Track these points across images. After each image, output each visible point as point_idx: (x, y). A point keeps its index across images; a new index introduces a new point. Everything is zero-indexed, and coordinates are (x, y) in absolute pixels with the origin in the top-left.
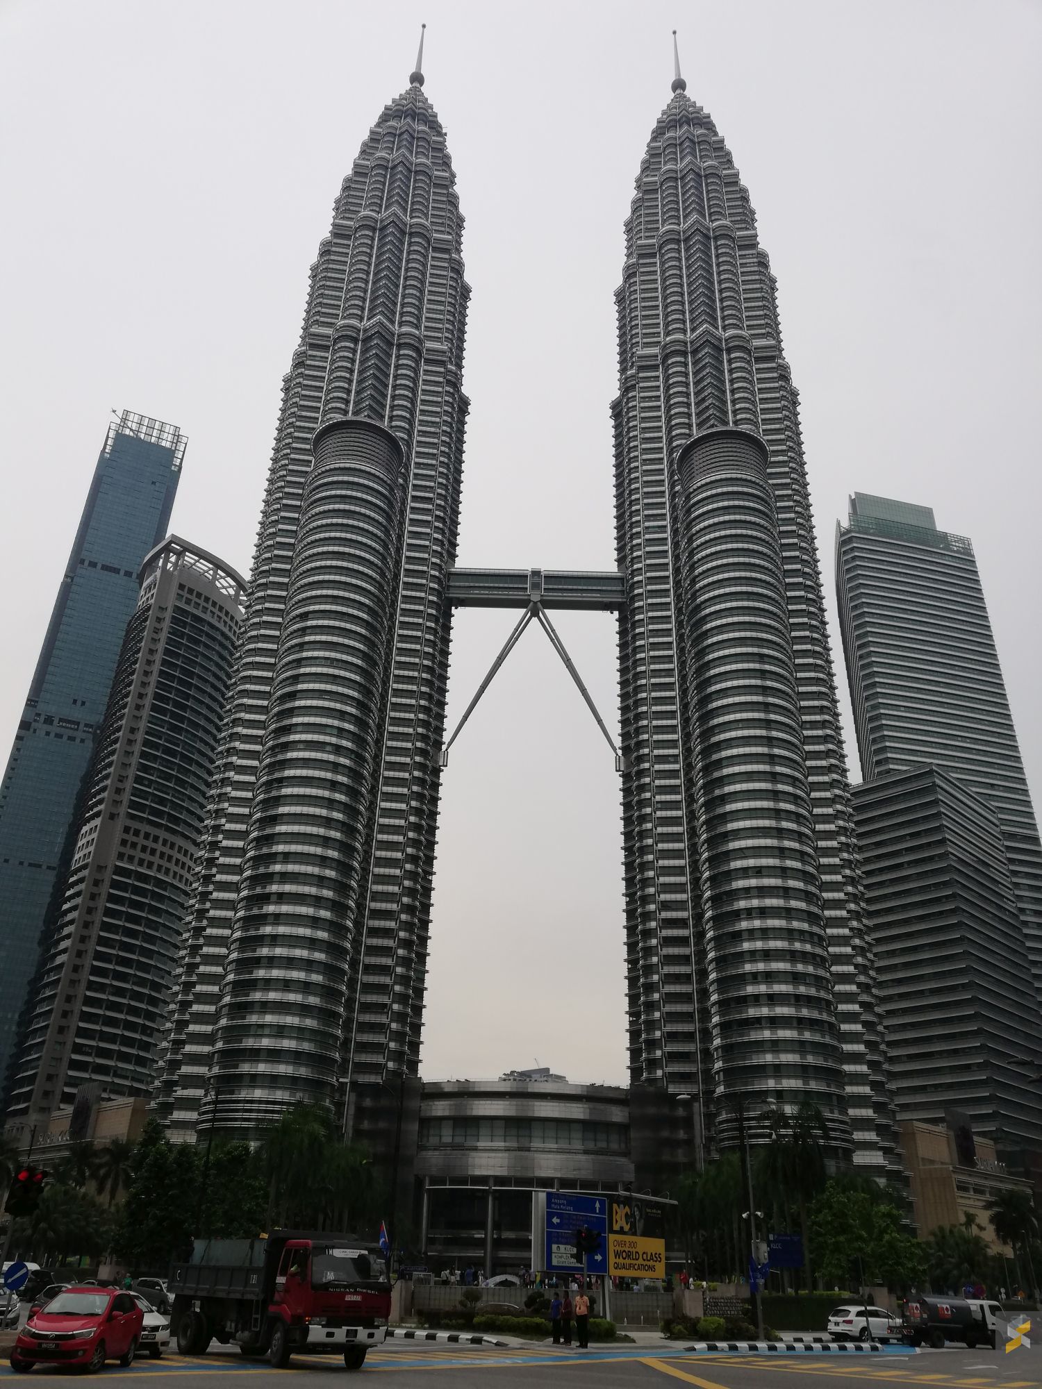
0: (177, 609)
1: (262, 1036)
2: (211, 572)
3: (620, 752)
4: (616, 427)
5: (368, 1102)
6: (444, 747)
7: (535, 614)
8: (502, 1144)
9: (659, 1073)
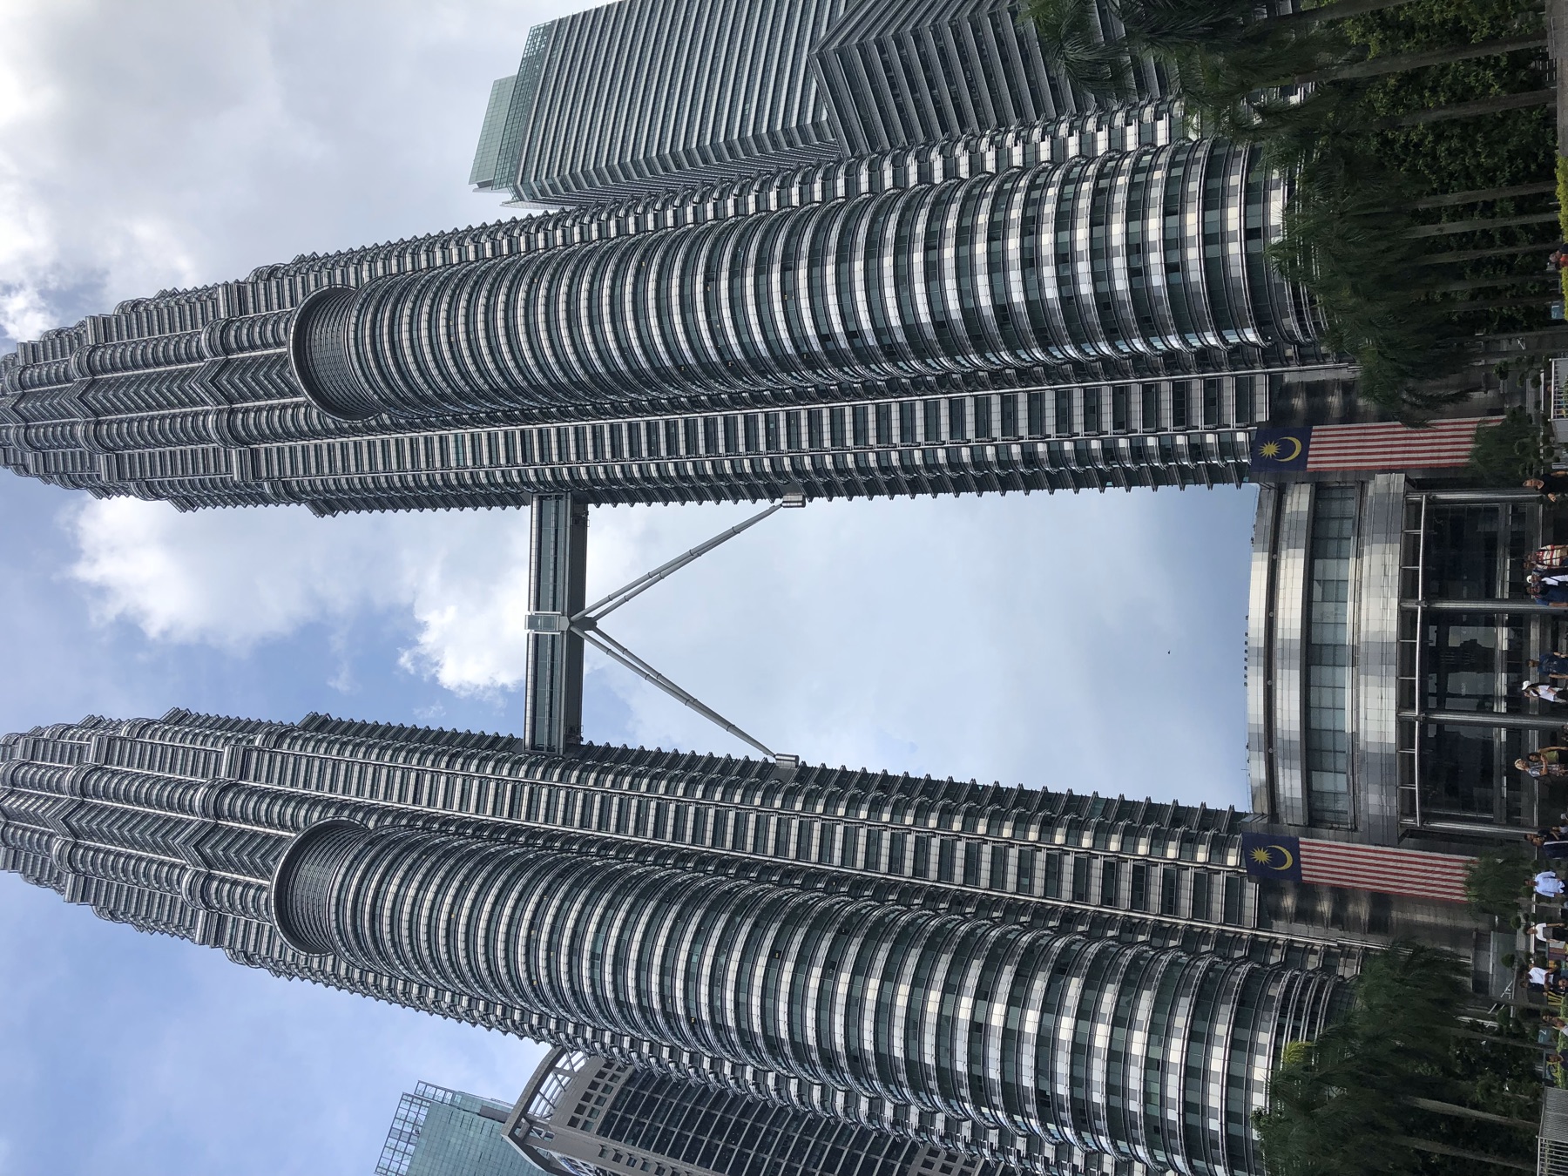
0: (603, 1131)
1: (1163, 1097)
2: (560, 1077)
3: (778, 501)
4: (346, 509)
5: (1289, 902)
6: (771, 760)
7: (591, 624)
8: (1348, 692)
9: (1241, 437)
